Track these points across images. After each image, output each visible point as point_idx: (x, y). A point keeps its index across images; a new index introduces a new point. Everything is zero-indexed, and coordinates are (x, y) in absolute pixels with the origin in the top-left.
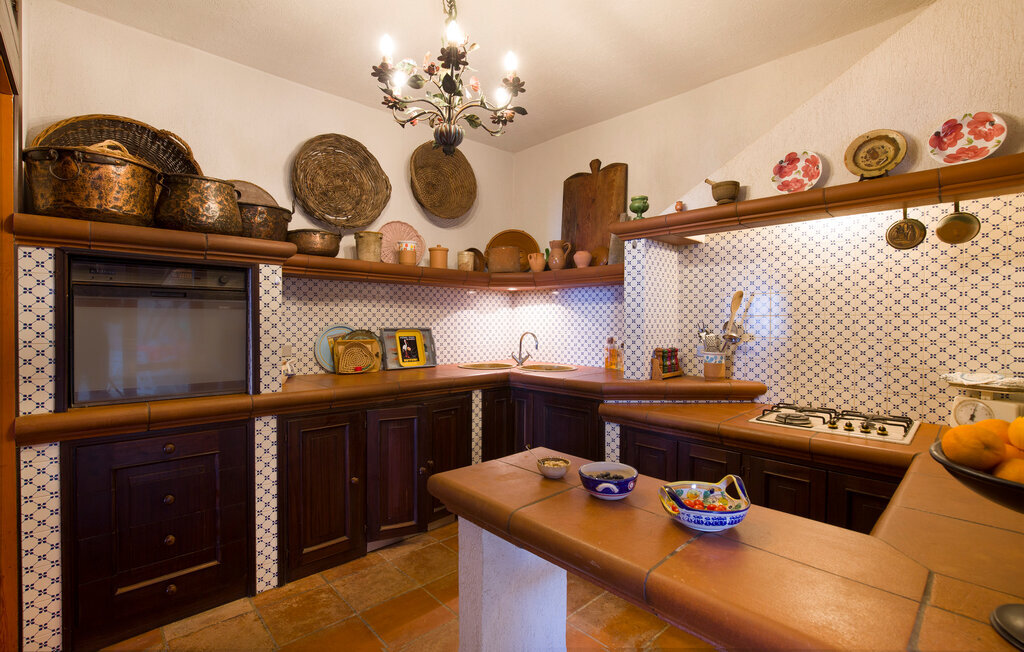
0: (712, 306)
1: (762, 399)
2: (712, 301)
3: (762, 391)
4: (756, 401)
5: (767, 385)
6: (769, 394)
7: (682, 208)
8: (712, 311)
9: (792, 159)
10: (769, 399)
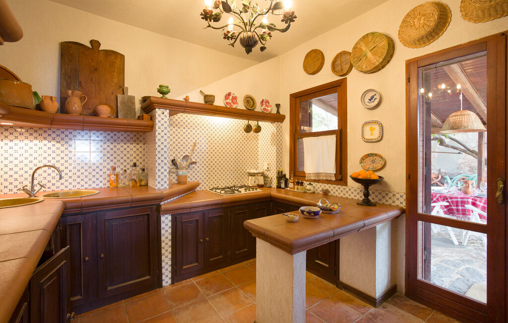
0: (177, 148)
1: (198, 189)
2: (177, 145)
3: (198, 185)
4: (196, 190)
5: (200, 182)
6: (201, 186)
7: (186, 99)
8: (177, 150)
9: (229, 94)
10: (200, 188)
